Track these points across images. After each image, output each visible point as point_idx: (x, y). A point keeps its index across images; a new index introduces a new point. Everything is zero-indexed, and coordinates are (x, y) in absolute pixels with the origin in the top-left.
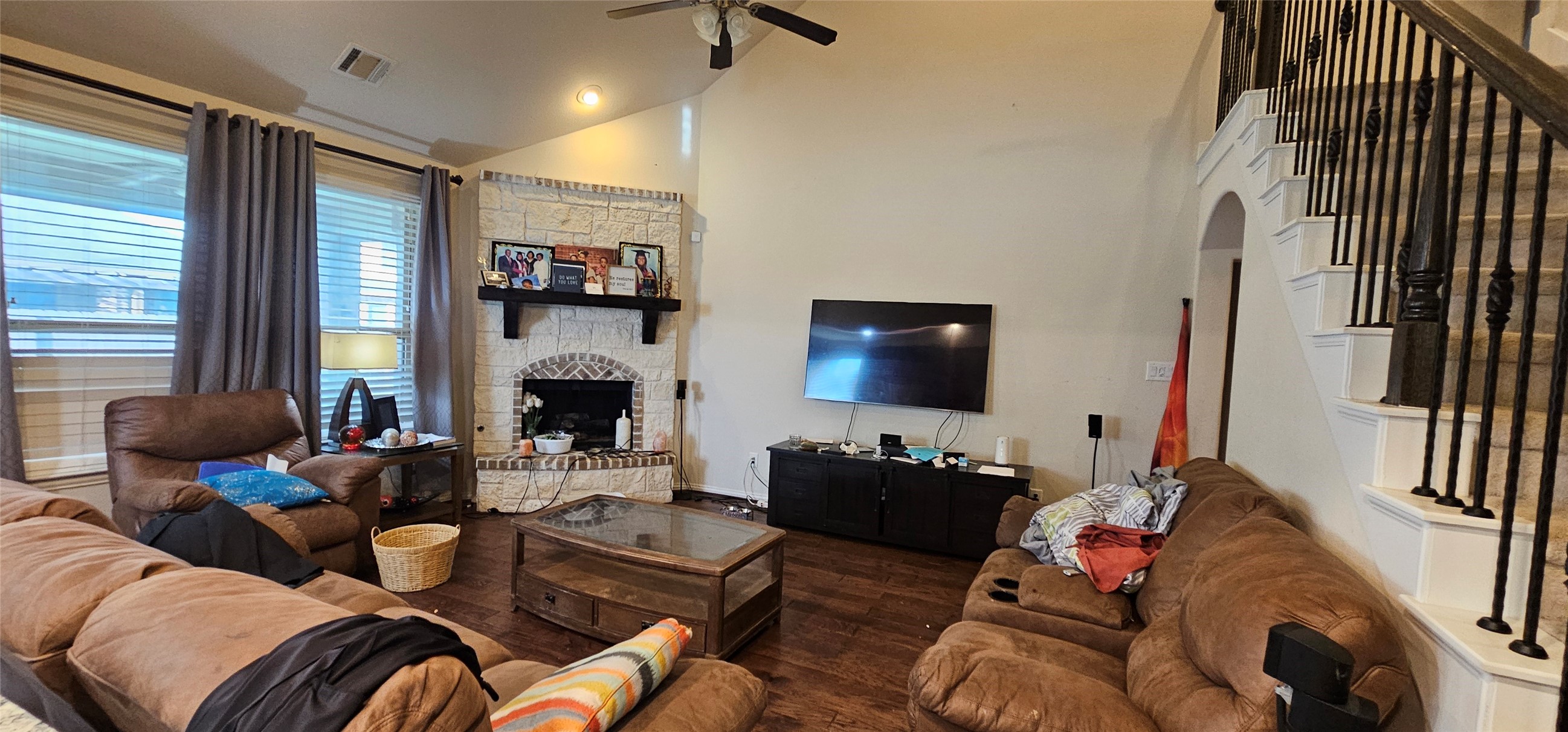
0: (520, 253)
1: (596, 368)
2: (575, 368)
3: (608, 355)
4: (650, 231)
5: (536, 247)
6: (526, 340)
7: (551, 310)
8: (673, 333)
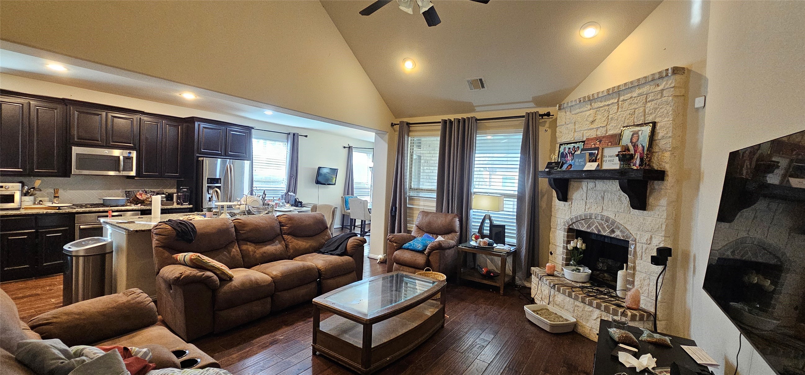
0: (569, 148)
1: (605, 226)
2: (593, 225)
3: (612, 216)
4: (647, 111)
5: (576, 143)
6: (570, 203)
7: (583, 183)
8: (663, 202)
